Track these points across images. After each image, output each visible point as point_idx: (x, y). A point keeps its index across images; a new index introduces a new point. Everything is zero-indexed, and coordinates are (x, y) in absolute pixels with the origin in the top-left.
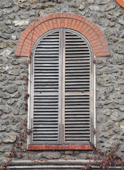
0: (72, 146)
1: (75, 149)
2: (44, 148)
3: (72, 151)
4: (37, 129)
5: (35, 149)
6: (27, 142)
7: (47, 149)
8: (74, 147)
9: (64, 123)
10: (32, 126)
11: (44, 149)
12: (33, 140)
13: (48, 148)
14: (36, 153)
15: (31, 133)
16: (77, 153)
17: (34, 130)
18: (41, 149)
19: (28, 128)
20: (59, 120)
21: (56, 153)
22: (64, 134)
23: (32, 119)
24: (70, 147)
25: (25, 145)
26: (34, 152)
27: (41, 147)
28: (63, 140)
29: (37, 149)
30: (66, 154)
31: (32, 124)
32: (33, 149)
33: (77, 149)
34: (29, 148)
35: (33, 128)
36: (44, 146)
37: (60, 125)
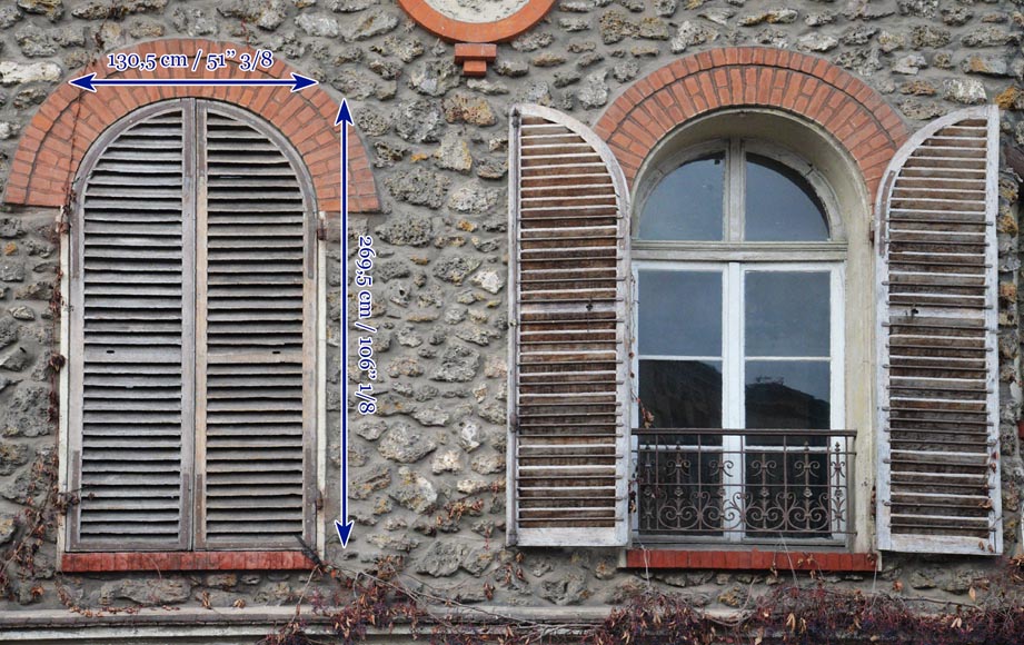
0: (232, 557)
1: (243, 567)
2: (123, 564)
3: (234, 576)
4: (97, 494)
5: (90, 569)
6: (56, 542)
7: (136, 567)
8: (242, 559)
9: (203, 468)
10: (75, 482)
11: (124, 568)
12: (83, 535)
13: (140, 564)
14: (93, 583)
15: (74, 508)
16: (254, 582)
17: (86, 494)
18: (112, 568)
19: (62, 489)
20: (184, 456)
21: (172, 582)
22: (204, 512)
23: (77, 453)
24: (225, 560)
25: (51, 554)
26: (86, 581)
27: (112, 561)
28: (199, 534)
29: (98, 569)
30: (211, 584)
31: (75, 472)
32: (79, 567)
33: (251, 566)
34: (64, 566)
35: (80, 487)
36: (122, 558)
37: (186, 476)
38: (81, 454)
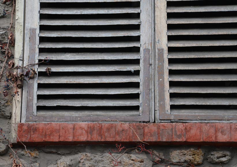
0: (200, 128)
1: (213, 139)
2: (82, 134)
3: (200, 152)
5: (47, 139)
6: (10, 117)
7: (96, 138)
8: (212, 131)
9: (164, 44)
11: (83, 138)
12: (39, 108)
13: (100, 134)
14: (49, 157)
15: (31, 81)
16: (224, 159)
17: (43, 69)
18: (70, 139)
19: (18, 63)
20: (144, 33)
21: (133, 156)
22: (167, 85)
23: (33, 30)
24: (193, 132)
25: (5, 128)
27: (71, 131)
28: (162, 106)
29: (56, 139)
32: (37, 138)
33: (222, 138)
34: (20, 135)
35: (37, 62)
36: (82, 128)
37: (147, 50)
38: (38, 31)
